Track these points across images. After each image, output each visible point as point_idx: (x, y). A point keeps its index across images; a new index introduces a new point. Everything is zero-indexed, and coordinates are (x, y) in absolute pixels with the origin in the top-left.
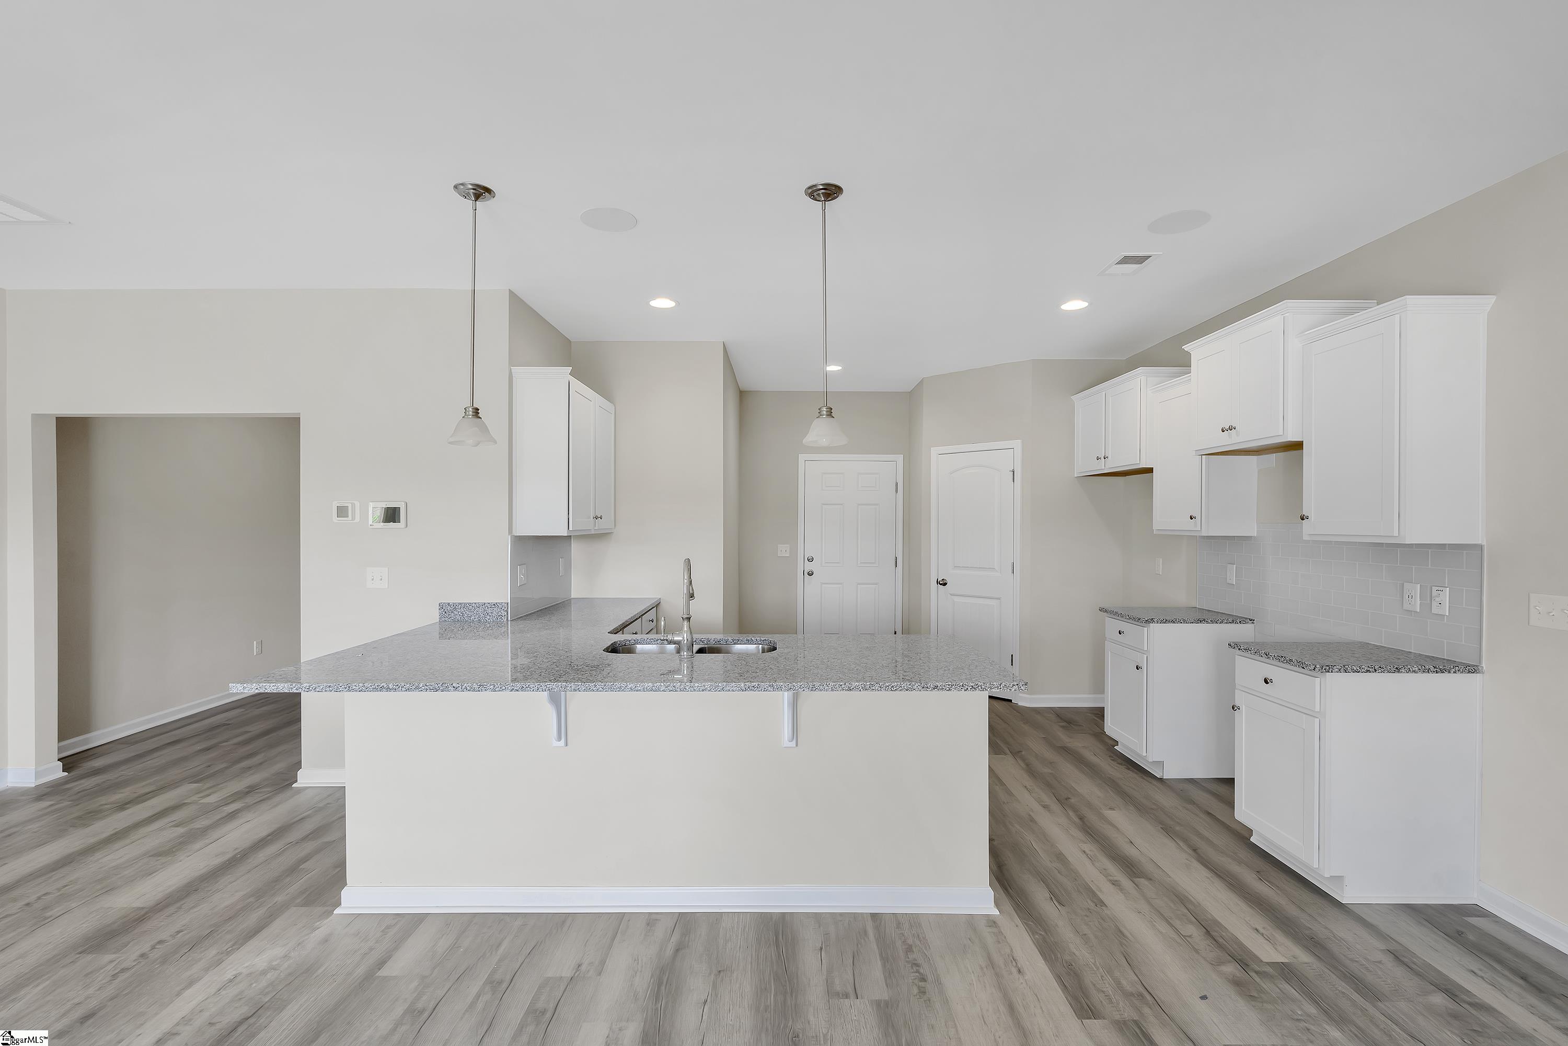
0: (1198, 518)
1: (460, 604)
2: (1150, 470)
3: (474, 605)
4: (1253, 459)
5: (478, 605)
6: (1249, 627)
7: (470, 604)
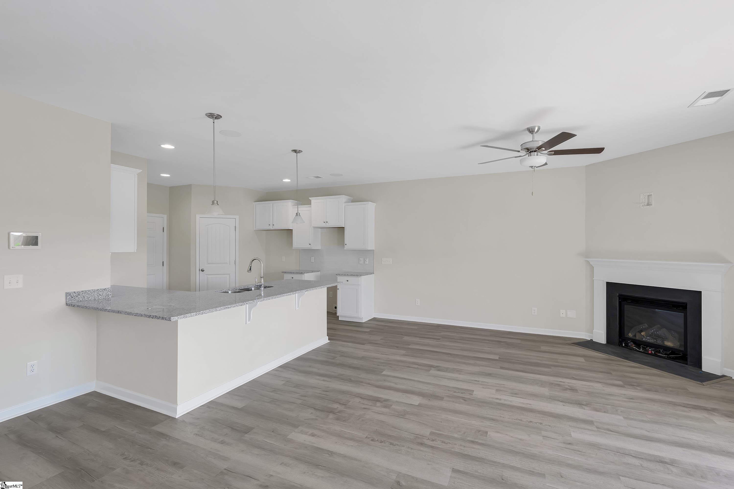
0: (311, 244)
1: (82, 291)
2: (292, 230)
3: (91, 291)
4: (320, 229)
5: (94, 291)
6: (319, 273)
7: (89, 291)
